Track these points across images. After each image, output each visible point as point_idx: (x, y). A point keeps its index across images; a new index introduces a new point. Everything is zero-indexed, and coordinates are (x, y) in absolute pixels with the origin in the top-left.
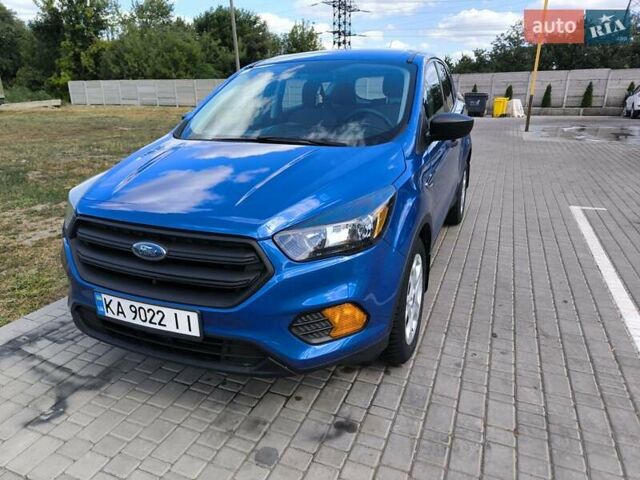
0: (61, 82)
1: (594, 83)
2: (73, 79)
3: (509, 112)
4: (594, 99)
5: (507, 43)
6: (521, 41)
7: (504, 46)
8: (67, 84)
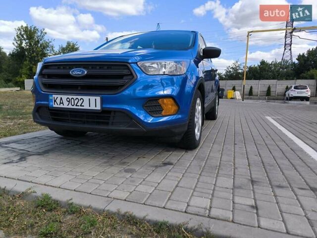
0: (21, 80)
1: (271, 86)
2: (27, 79)
3: (235, 97)
4: (271, 93)
5: (231, 70)
6: (237, 70)
7: (230, 71)
8: (24, 81)
